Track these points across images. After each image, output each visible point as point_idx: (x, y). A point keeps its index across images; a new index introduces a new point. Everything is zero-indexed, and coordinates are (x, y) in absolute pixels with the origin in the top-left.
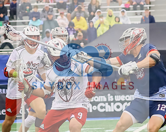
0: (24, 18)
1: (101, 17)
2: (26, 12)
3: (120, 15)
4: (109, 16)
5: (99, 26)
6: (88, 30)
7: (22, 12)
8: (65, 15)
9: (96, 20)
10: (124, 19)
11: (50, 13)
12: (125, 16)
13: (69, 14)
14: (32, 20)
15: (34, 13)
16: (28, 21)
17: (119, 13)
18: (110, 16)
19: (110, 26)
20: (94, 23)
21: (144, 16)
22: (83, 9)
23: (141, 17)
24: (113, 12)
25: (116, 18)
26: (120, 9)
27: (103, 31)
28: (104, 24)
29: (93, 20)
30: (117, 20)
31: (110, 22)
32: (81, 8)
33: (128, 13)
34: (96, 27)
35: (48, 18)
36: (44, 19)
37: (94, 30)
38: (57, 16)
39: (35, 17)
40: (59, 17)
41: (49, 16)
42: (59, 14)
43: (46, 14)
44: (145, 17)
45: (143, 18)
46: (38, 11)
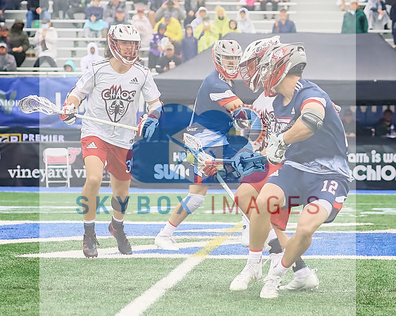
0: (76, 15)
1: (205, 19)
2: (80, 6)
3: (238, 18)
4: (219, 18)
5: (202, 35)
6: (183, 41)
7: (73, 6)
8: (145, 14)
9: (198, 24)
10: (244, 25)
11: (120, 9)
12: (246, 20)
13: (152, 12)
14: (90, 20)
15: (93, 8)
16: (84, 21)
17: (236, 14)
18: (221, 19)
19: (220, 35)
20: (194, 29)
21: (279, 20)
22: (176, 6)
23: (273, 22)
24: (225, 13)
25: (232, 22)
26: (238, 7)
27: (208, 44)
28: (210, 32)
29: (192, 24)
30: (233, 25)
31: (221, 29)
32: (173, 4)
33: (250, 14)
34: (196, 35)
35: (116, 18)
36: (111, 20)
37: (194, 41)
38: (132, 15)
39: (95, 15)
40: (136, 17)
41: (118, 15)
42: (135, 12)
43: (113, 11)
44: (280, 22)
45: (277, 25)
46: (100, 6)
